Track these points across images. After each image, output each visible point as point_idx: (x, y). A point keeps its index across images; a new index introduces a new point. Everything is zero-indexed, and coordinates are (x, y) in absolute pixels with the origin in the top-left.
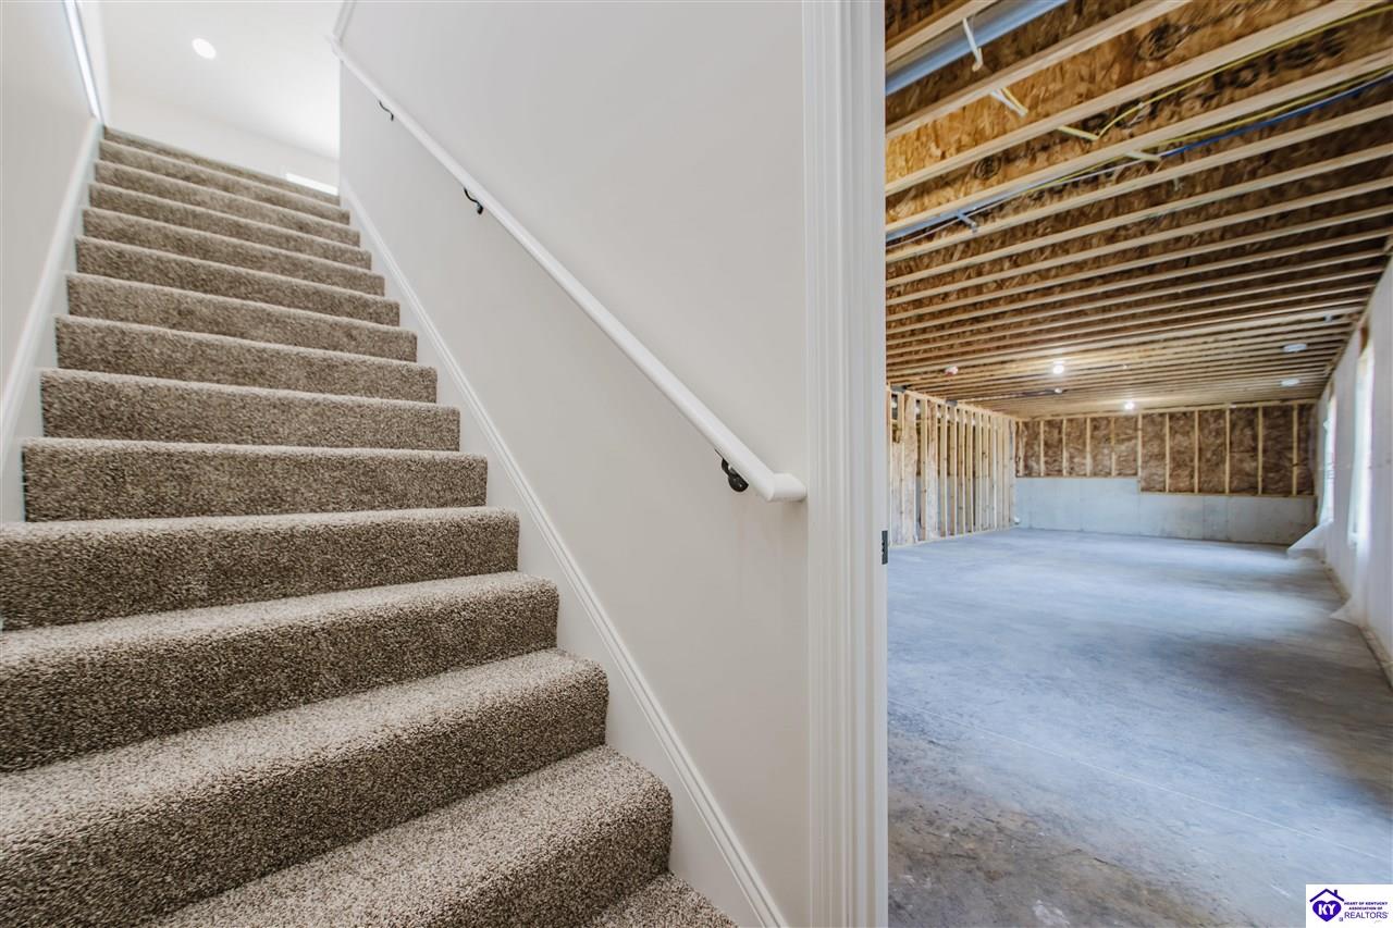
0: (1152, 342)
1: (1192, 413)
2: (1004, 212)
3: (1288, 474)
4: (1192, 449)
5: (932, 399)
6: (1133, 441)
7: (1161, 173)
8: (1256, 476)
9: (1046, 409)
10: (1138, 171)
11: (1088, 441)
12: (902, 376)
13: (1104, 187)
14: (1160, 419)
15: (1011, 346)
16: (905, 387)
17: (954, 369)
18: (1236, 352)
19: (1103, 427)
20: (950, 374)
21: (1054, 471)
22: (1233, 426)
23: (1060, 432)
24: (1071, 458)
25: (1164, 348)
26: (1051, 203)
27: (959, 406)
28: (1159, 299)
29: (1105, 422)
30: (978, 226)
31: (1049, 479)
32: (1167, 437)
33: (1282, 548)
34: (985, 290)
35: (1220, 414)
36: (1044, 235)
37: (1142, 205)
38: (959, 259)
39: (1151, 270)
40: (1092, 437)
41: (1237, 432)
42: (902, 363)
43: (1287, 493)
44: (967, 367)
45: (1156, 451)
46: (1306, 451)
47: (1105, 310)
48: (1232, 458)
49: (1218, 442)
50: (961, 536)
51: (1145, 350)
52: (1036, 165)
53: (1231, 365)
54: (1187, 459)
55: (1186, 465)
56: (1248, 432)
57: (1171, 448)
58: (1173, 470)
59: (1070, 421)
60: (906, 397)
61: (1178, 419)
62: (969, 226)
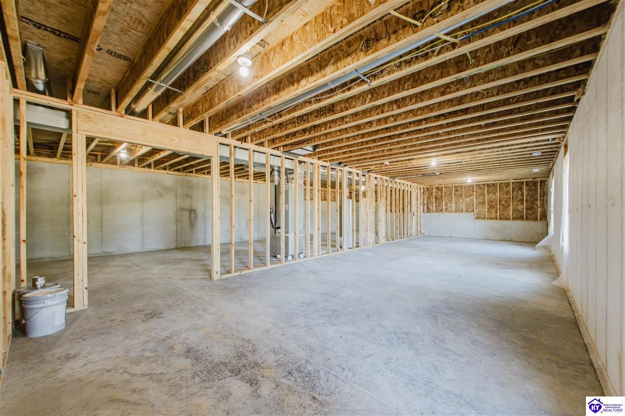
0: (474, 150)
1: (497, 184)
2: (383, 74)
3: (536, 211)
4: (497, 199)
5: (382, 177)
6: (472, 197)
7: (459, 49)
8: (523, 212)
9: (436, 182)
10: (448, 49)
11: (453, 196)
12: (366, 166)
13: (431, 58)
14: (483, 187)
15: (411, 151)
16: (369, 171)
17: (387, 163)
18: (512, 156)
19: (459, 190)
20: (386, 165)
21: (439, 210)
22: (513, 190)
23: (441, 193)
24: (446, 204)
25: (480, 154)
26: (405, 68)
27: (396, 180)
28: (473, 128)
29: (460, 188)
30: (371, 82)
31: (436, 213)
32: (486, 195)
33: (534, 244)
34: (389, 122)
35: (508, 185)
36: (408, 89)
37: (454, 72)
38: (369, 103)
39: (466, 111)
40: (455, 195)
41: (515, 193)
42: (363, 159)
43: (536, 219)
44: (393, 162)
45: (481, 201)
46: (543, 201)
47: (449, 133)
48: (513, 204)
49: (507, 197)
50: (397, 240)
51: (471, 155)
52: (391, 42)
53: (510, 162)
54: (495, 204)
55: (494, 207)
56: (520, 192)
57: (488, 200)
58: (489, 209)
59: (446, 187)
60: (370, 176)
61: (491, 187)
62: (366, 82)
